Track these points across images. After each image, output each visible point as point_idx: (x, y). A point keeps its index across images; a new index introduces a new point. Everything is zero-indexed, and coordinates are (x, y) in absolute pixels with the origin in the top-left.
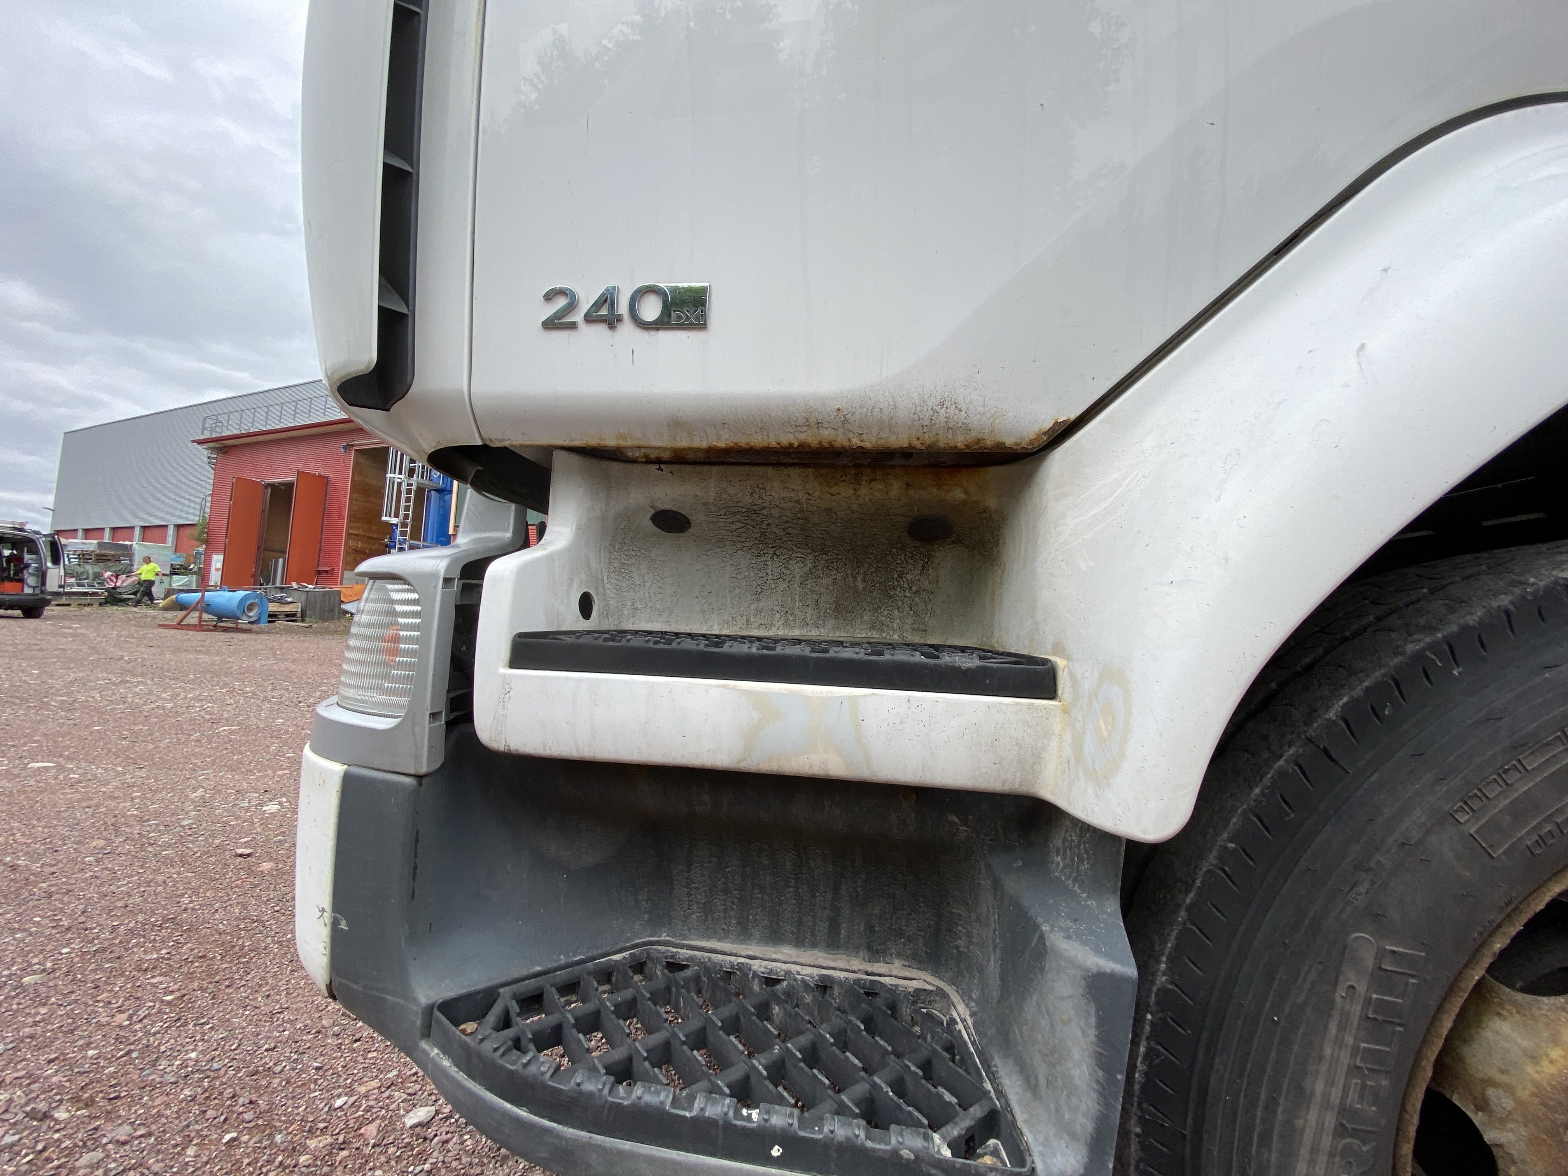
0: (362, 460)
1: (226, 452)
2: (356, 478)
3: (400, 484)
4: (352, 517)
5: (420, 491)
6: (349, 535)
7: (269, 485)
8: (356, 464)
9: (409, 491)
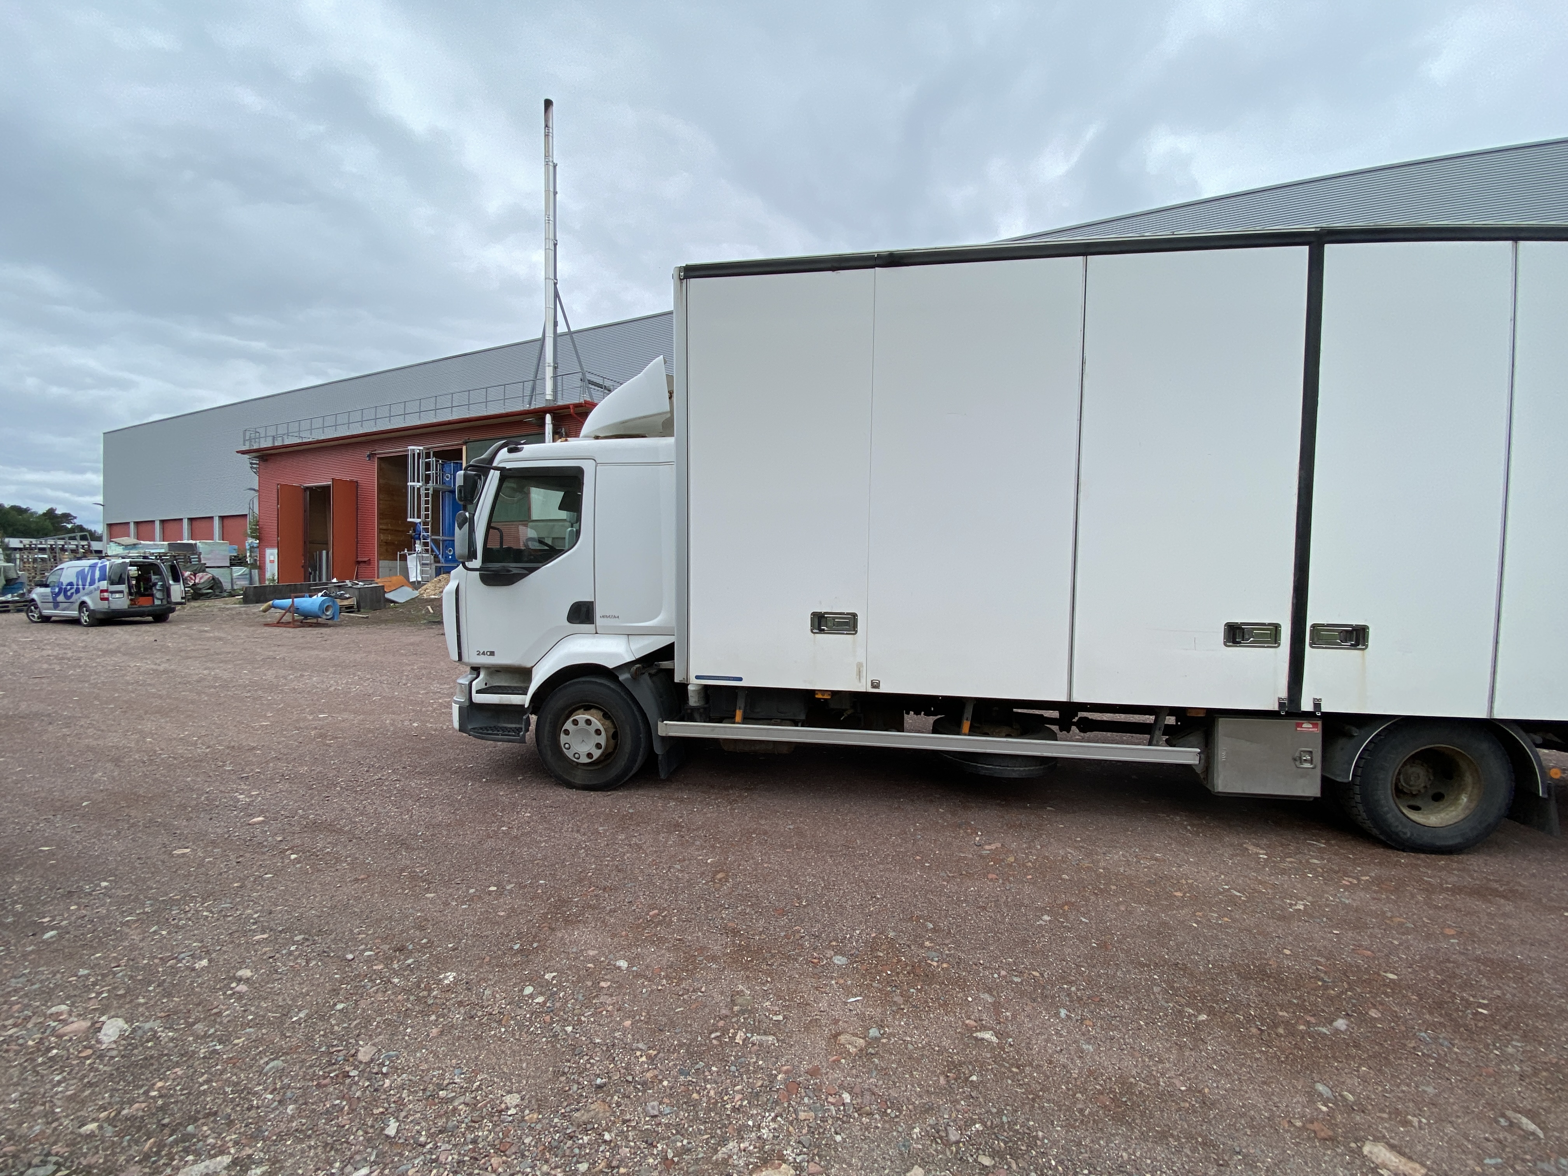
0: (383, 465)
1: (266, 460)
2: (381, 481)
3: (419, 489)
4: (382, 515)
5: (436, 492)
6: (380, 531)
7: (307, 488)
8: (380, 469)
9: (427, 495)
